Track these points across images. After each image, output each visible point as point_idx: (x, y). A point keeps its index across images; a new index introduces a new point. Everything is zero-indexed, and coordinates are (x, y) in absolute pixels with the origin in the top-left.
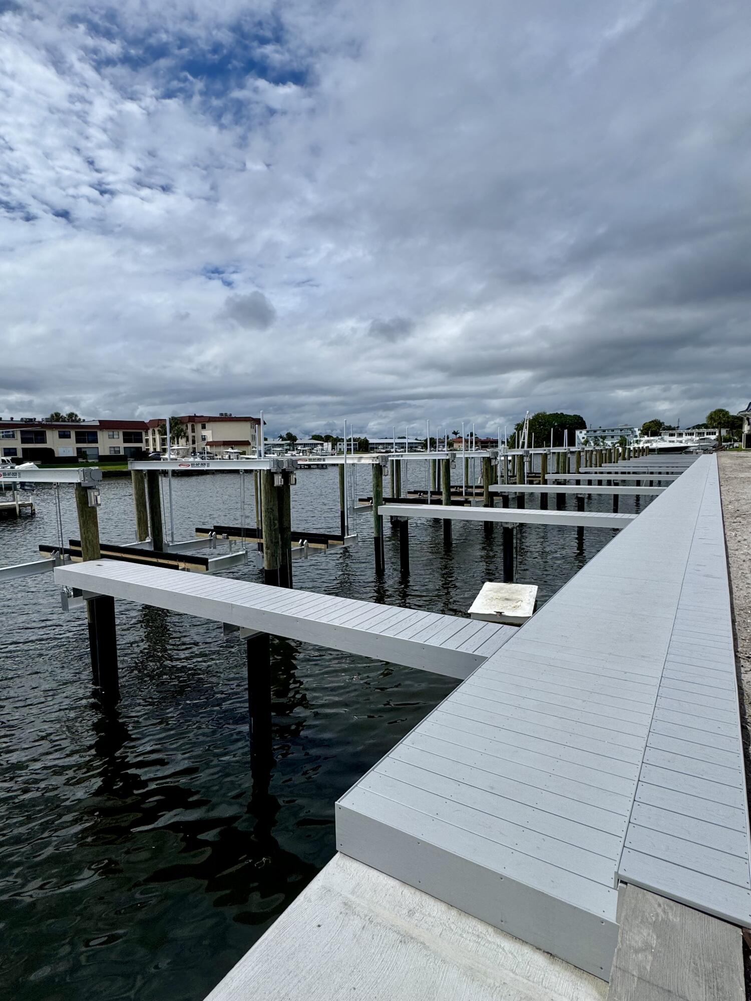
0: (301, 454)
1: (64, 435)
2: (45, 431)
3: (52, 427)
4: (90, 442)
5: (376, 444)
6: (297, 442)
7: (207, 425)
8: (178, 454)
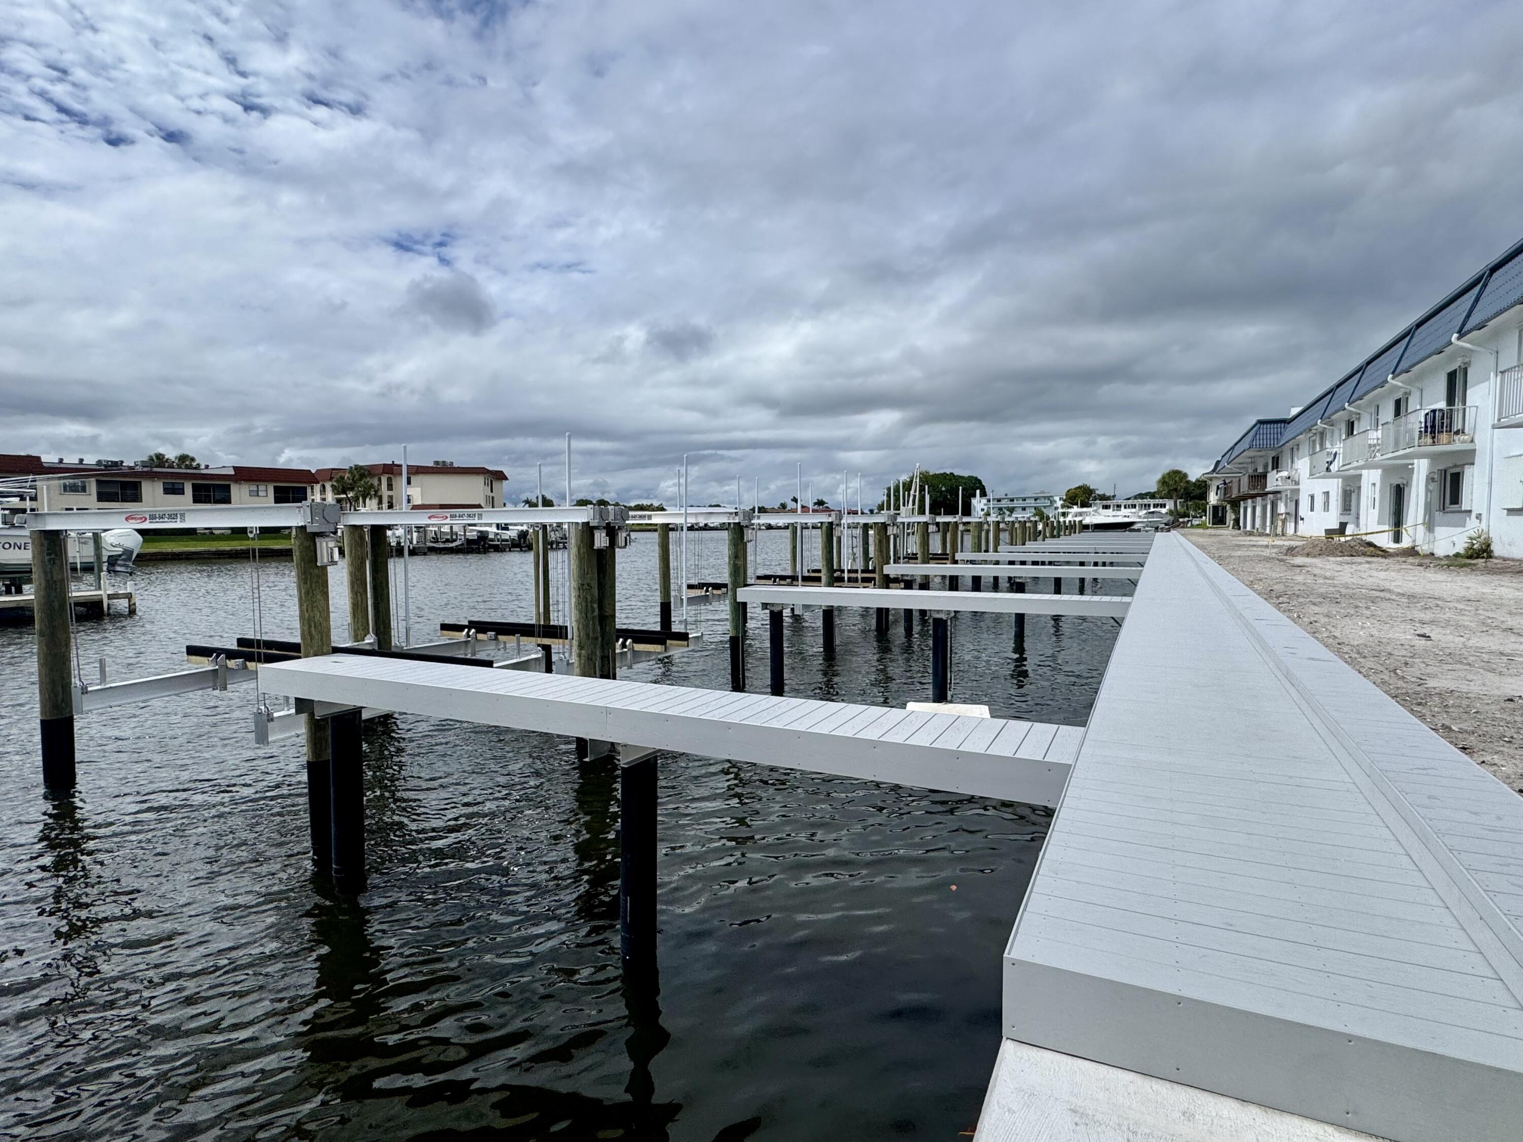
1: (173, 490)
2: (140, 482)
3: (151, 476)
4: (217, 502)
7: (415, 479)
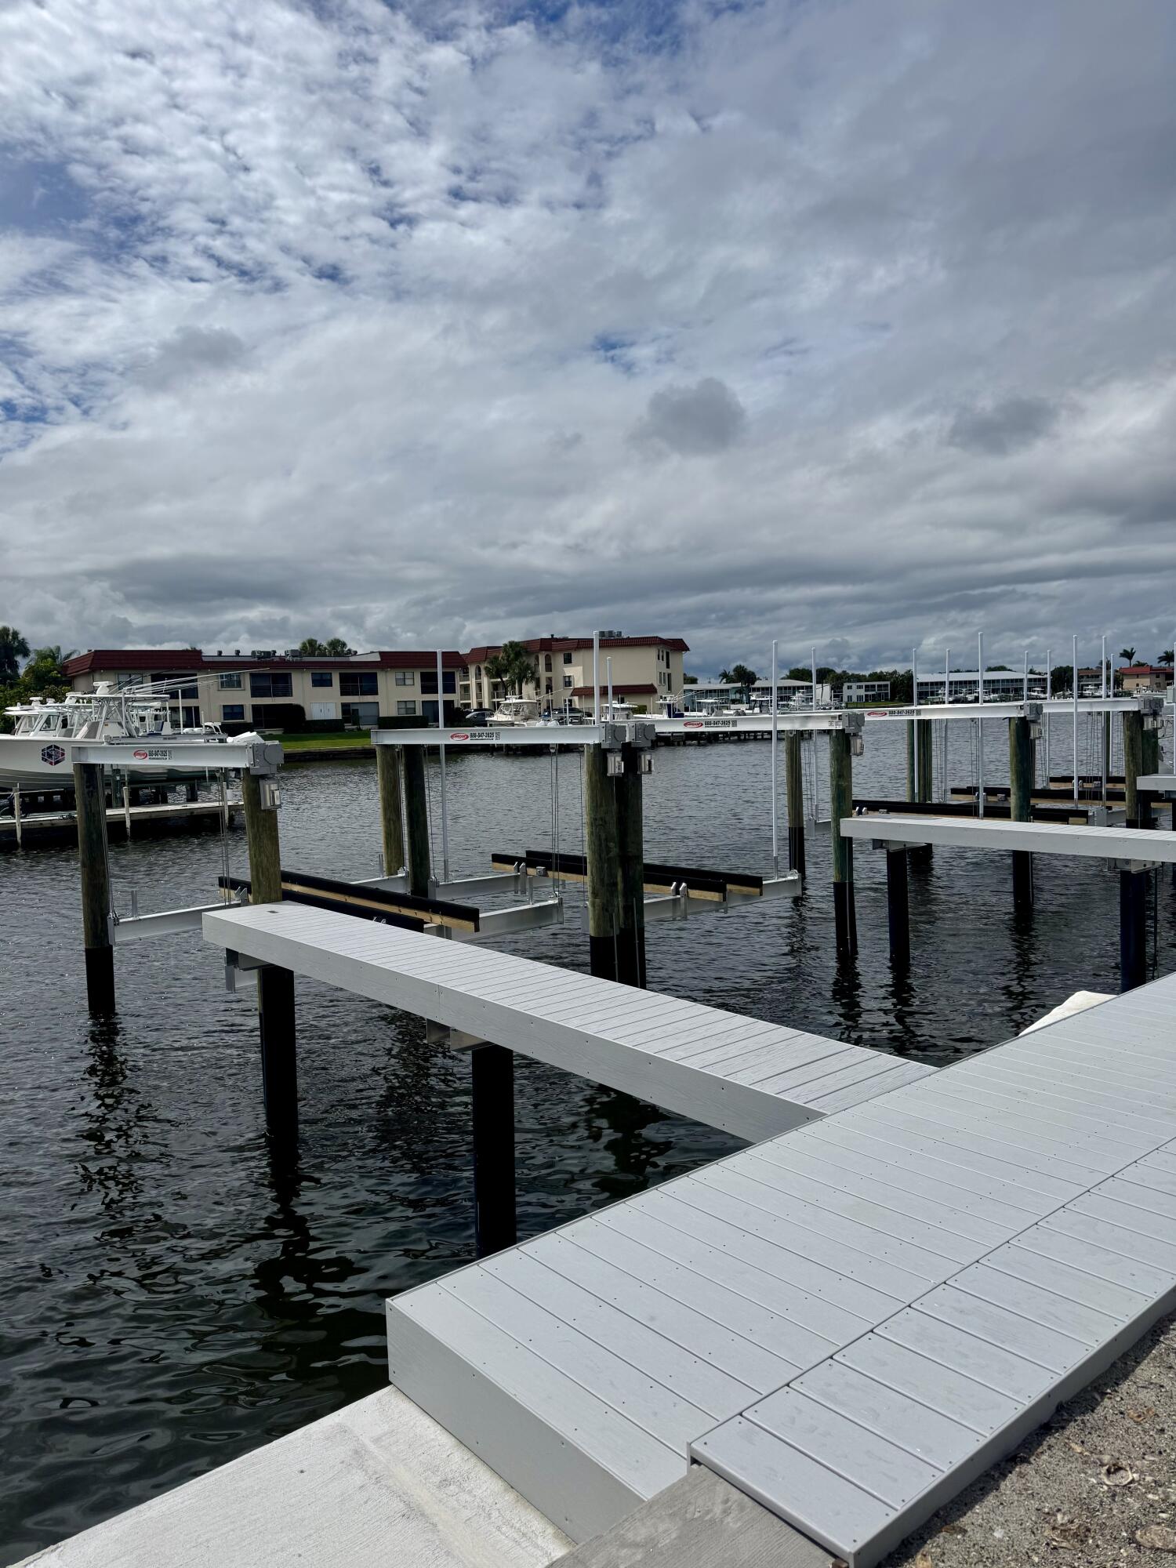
0: (757, 710)
1: (321, 681)
2: (290, 674)
3: (300, 666)
4: (364, 693)
5: (932, 684)
6: (758, 684)
7: (575, 656)
8: (517, 713)
